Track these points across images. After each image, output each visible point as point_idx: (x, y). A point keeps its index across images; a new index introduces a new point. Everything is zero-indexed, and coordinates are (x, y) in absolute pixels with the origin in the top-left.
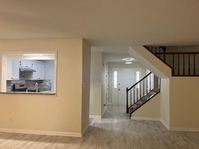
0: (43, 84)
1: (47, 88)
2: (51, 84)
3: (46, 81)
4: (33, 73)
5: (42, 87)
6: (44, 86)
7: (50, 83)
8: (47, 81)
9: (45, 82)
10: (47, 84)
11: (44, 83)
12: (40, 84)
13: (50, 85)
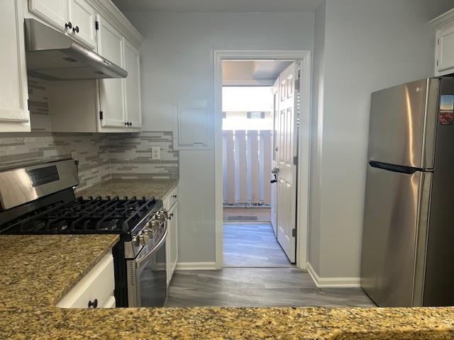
0: (131, 154)
1: (157, 171)
2: (177, 153)
3: (150, 139)
4: (101, 86)
5: (131, 168)
6: (140, 166)
7: (171, 147)
8: (158, 139)
9: (143, 145)
10: (158, 151)
11: (139, 148)
12: (118, 156)
13: (171, 157)
